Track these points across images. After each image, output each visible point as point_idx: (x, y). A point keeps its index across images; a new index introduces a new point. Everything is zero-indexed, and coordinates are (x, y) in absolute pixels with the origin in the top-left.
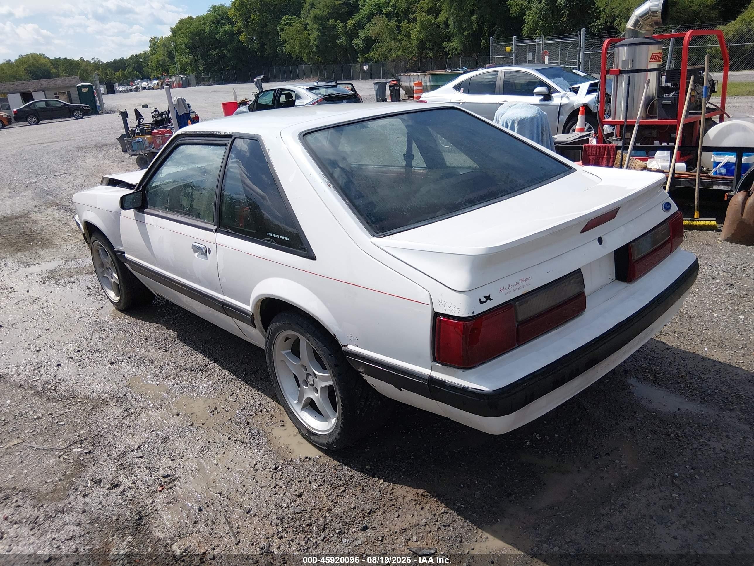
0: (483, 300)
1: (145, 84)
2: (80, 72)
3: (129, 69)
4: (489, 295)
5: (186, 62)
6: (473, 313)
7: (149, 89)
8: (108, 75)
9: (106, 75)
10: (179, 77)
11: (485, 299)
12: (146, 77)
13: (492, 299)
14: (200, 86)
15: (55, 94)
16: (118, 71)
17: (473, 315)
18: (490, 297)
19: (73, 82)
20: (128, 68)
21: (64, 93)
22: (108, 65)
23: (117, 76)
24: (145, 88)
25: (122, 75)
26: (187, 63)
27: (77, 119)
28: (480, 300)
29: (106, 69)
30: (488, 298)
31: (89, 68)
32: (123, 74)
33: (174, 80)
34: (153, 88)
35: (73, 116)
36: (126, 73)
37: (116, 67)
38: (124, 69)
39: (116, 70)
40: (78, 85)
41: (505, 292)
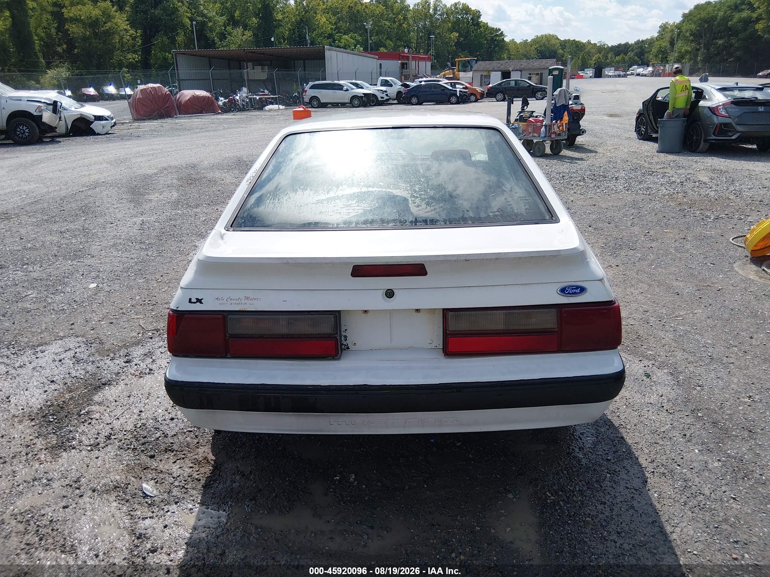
0: (194, 300)
1: (640, 70)
2: (583, 55)
3: (631, 54)
4: (203, 299)
5: (686, 50)
6: (177, 308)
7: (643, 75)
8: (608, 59)
9: (607, 58)
10: (673, 65)
11: (196, 301)
12: (645, 64)
13: (202, 303)
14: (693, 76)
15: (530, 74)
16: (619, 55)
17: (177, 309)
18: (202, 301)
19: (548, 65)
20: (629, 53)
21: (537, 74)
22: (613, 48)
23: (617, 61)
24: (638, 75)
25: (621, 60)
26: (687, 52)
27: (537, 100)
28: (190, 299)
29: (608, 53)
30: (199, 301)
31: (593, 51)
32: (624, 59)
33: (667, 68)
34: (645, 76)
35: (535, 97)
36: (627, 58)
37: (618, 51)
38: (626, 54)
39: (617, 54)
40: (551, 68)
41: (221, 302)
